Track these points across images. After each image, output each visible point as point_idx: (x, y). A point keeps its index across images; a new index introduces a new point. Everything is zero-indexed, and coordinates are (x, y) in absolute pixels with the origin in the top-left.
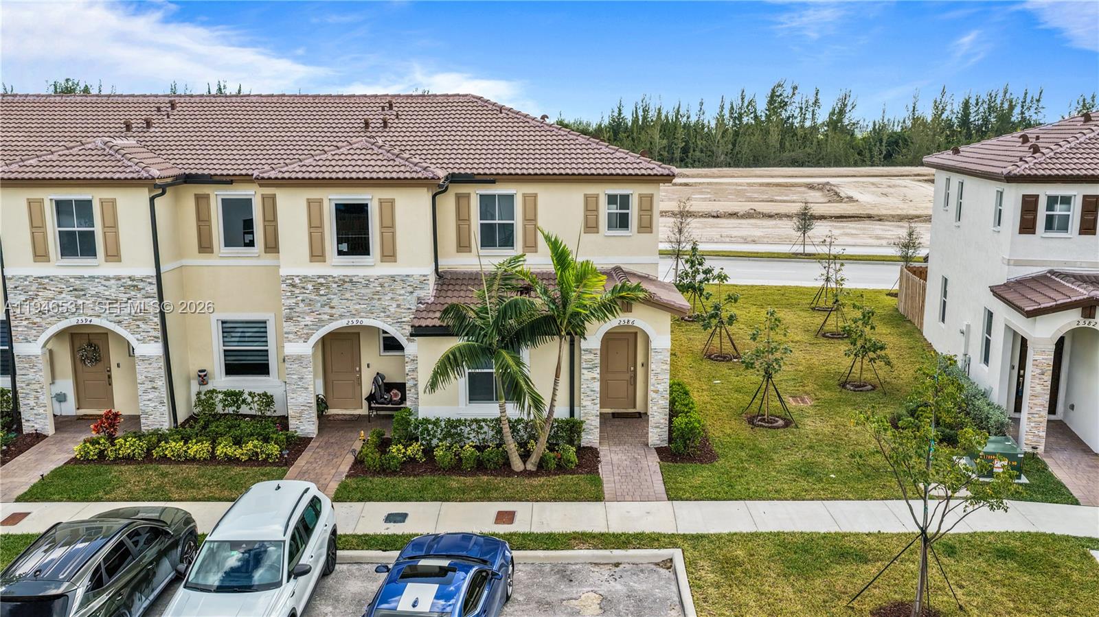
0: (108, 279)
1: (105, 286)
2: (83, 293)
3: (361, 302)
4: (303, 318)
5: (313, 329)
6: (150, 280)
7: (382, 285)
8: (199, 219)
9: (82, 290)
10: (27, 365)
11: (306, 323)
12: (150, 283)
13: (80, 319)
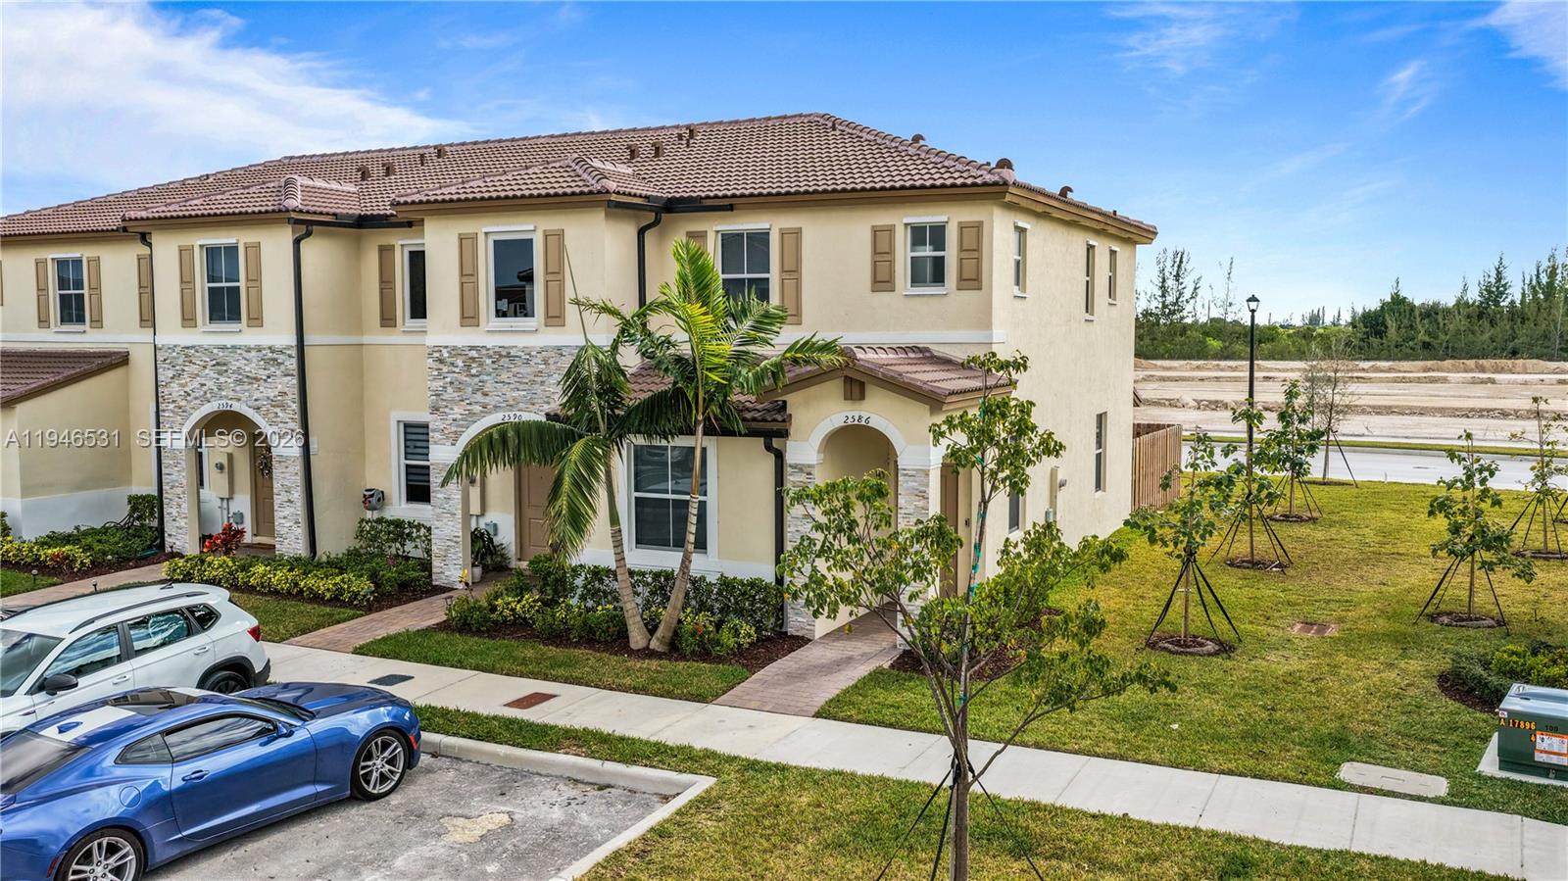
0: (249, 350)
1: (246, 359)
2: (224, 368)
3: (521, 387)
4: (452, 409)
5: (462, 426)
6: (289, 352)
7: (546, 362)
8: (382, 281)
9: (225, 364)
10: (171, 462)
11: (455, 417)
12: (290, 356)
13: (221, 402)
